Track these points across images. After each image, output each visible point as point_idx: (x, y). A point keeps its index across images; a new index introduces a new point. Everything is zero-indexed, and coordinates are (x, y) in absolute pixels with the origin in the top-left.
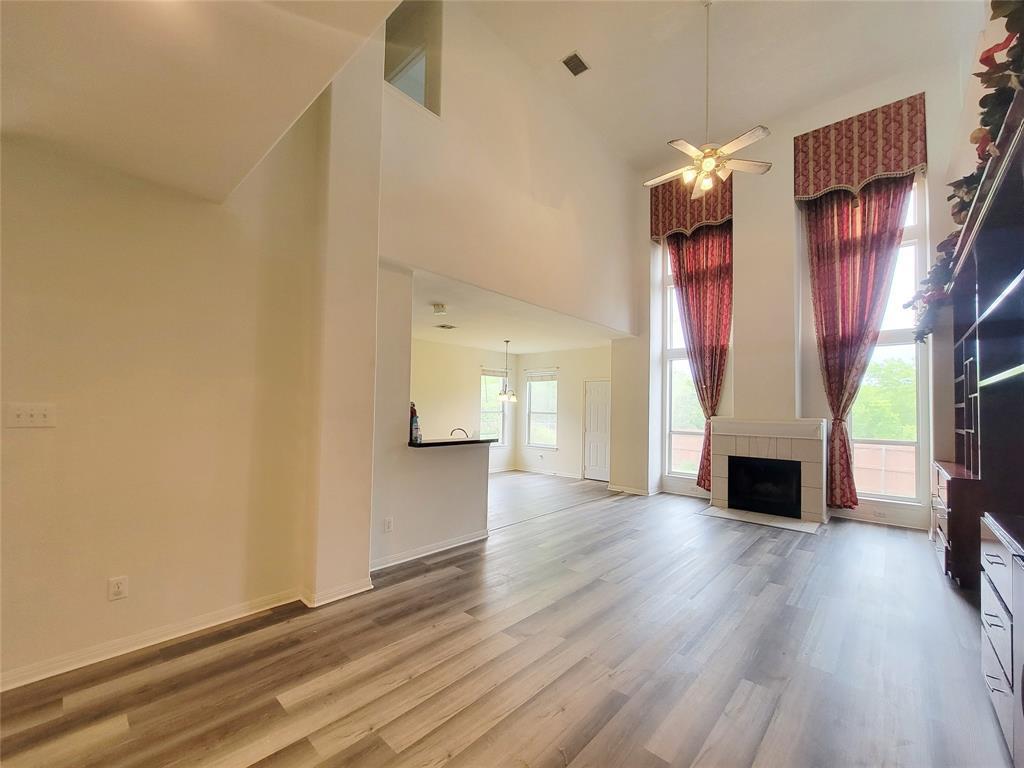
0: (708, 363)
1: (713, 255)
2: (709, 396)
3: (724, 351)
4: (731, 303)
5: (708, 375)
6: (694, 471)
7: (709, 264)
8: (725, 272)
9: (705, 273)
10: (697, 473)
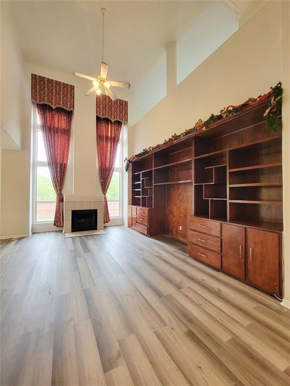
0: (59, 170)
1: (61, 123)
2: (59, 184)
3: (65, 166)
4: (68, 146)
5: (59, 175)
6: (51, 219)
7: (60, 126)
8: (67, 132)
9: (57, 129)
10: (54, 220)
